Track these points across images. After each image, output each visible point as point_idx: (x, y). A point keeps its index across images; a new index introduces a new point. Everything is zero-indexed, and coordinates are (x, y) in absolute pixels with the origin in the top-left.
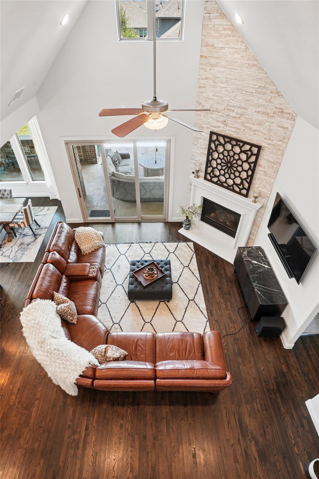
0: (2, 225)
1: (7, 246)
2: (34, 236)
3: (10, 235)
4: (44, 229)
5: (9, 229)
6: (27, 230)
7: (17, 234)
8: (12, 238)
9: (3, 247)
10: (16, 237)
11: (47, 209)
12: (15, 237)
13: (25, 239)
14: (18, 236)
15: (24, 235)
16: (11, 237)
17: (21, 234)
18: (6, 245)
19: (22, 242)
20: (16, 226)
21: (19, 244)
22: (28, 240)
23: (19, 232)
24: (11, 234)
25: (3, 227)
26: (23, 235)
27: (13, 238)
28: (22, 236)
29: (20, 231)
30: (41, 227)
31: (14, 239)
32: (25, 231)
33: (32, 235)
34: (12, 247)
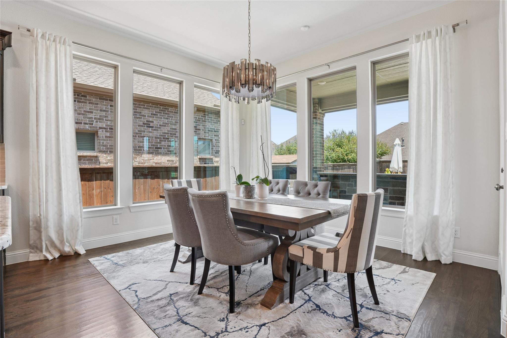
0: (271, 243)
1: (251, 317)
2: (352, 325)
3: (278, 285)
4: (394, 318)
5: (282, 261)
6: (330, 297)
7: (298, 295)
8: (278, 297)
9: (239, 313)
10: (291, 302)
11: (402, 270)
12: (287, 301)
13: (314, 319)
14: (298, 302)
15: (318, 306)
16: (277, 293)
17: (310, 300)
18: (251, 311)
19: (302, 326)
20: (308, 260)
21: (288, 330)
22: (327, 330)
23: (306, 291)
24: (283, 283)
25: (269, 248)
26: (314, 307)
27: (282, 301)
28: (309, 306)
29: (310, 291)
30: (380, 305)
31: (281, 305)
32: (324, 296)
33: (345, 318)
34: (261, 326)
